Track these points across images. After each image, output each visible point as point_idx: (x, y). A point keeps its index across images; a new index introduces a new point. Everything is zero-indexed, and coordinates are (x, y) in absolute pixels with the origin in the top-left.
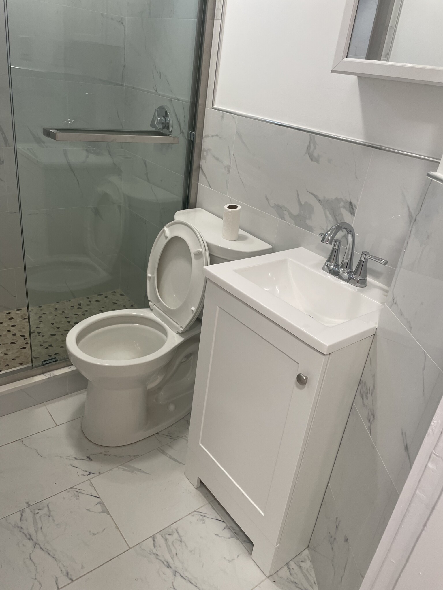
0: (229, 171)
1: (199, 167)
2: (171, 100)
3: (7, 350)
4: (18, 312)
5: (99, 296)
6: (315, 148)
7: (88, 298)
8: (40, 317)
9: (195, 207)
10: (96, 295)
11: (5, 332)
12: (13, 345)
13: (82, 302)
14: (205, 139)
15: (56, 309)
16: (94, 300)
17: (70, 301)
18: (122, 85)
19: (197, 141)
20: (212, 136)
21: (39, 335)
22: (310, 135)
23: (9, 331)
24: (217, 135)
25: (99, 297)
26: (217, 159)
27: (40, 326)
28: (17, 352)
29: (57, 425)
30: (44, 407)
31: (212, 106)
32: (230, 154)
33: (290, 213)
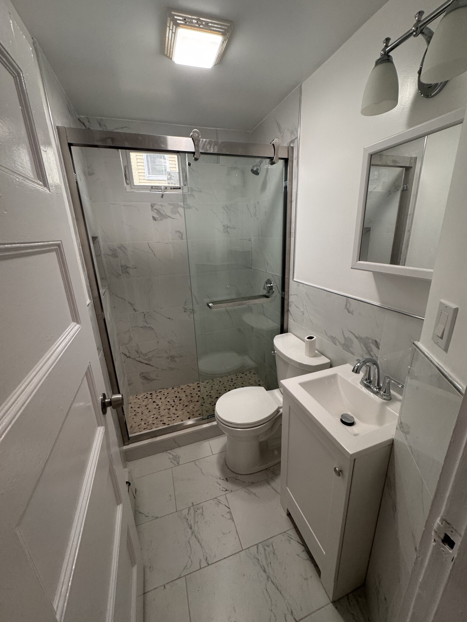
0: (303, 314)
1: (288, 310)
2: (273, 276)
3: (195, 405)
4: (203, 383)
5: (242, 374)
6: (350, 306)
7: (236, 375)
8: (212, 386)
9: (287, 332)
10: (241, 373)
11: (195, 395)
12: (198, 402)
13: (233, 378)
14: (290, 296)
15: (220, 382)
16: (240, 376)
17: (227, 377)
18: (251, 268)
19: (286, 297)
20: (294, 295)
21: (210, 397)
22: (346, 299)
23: (197, 394)
24: (296, 295)
25: (242, 375)
26: (297, 307)
27: (212, 392)
28: (199, 407)
29: (213, 455)
30: (208, 442)
31: (293, 279)
32: (303, 304)
33: (339, 342)
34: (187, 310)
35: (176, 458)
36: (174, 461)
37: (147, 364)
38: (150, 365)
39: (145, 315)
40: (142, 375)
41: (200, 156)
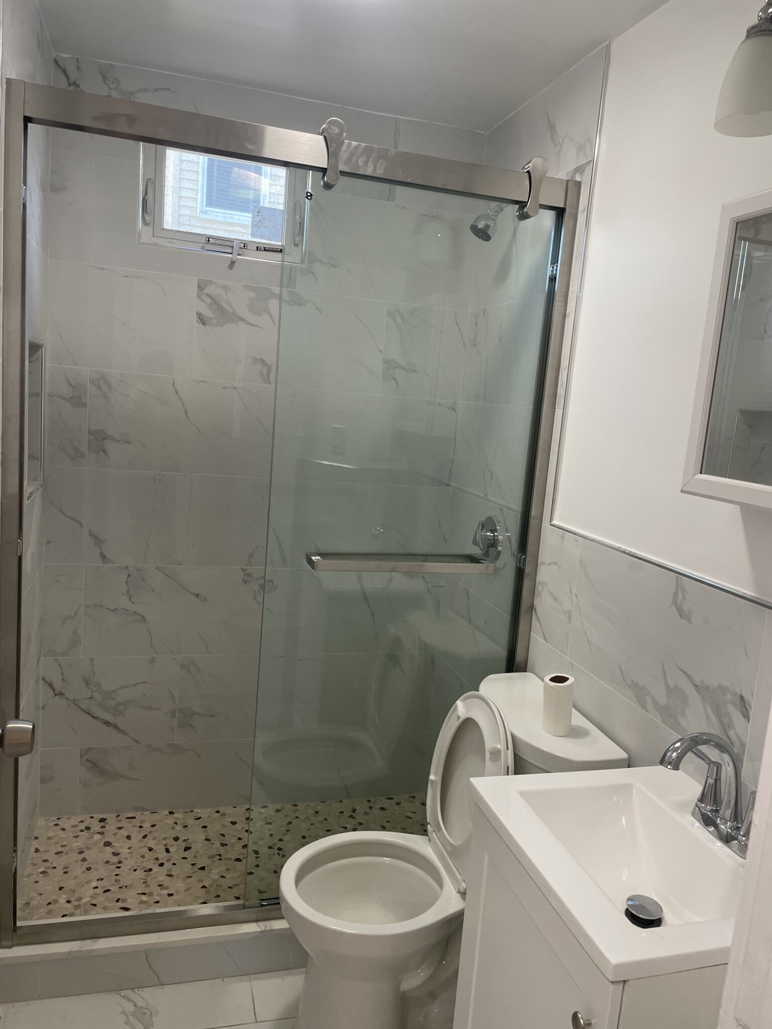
0: (570, 618)
1: (532, 607)
2: (502, 509)
3: (227, 870)
4: (263, 810)
5: (388, 800)
6: (684, 598)
7: (369, 801)
8: (290, 823)
9: (525, 670)
10: (384, 798)
11: (234, 840)
12: (238, 863)
13: (358, 808)
14: (540, 568)
15: (317, 812)
16: (379, 806)
17: (341, 802)
18: (448, 485)
19: (528, 569)
20: (550, 564)
21: (279, 854)
22: (677, 578)
23: (240, 839)
24: (555, 563)
25: (386, 804)
26: (555, 599)
27: (285, 838)
28: (238, 877)
29: (257, 1022)
30: (248, 984)
31: (550, 522)
32: (571, 592)
33: (654, 700)
34: (250, 579)
35: (144, 1013)
36: (136, 1021)
37: (107, 723)
38: (116, 727)
39: (129, 576)
40: (85, 757)
41: (338, 179)
